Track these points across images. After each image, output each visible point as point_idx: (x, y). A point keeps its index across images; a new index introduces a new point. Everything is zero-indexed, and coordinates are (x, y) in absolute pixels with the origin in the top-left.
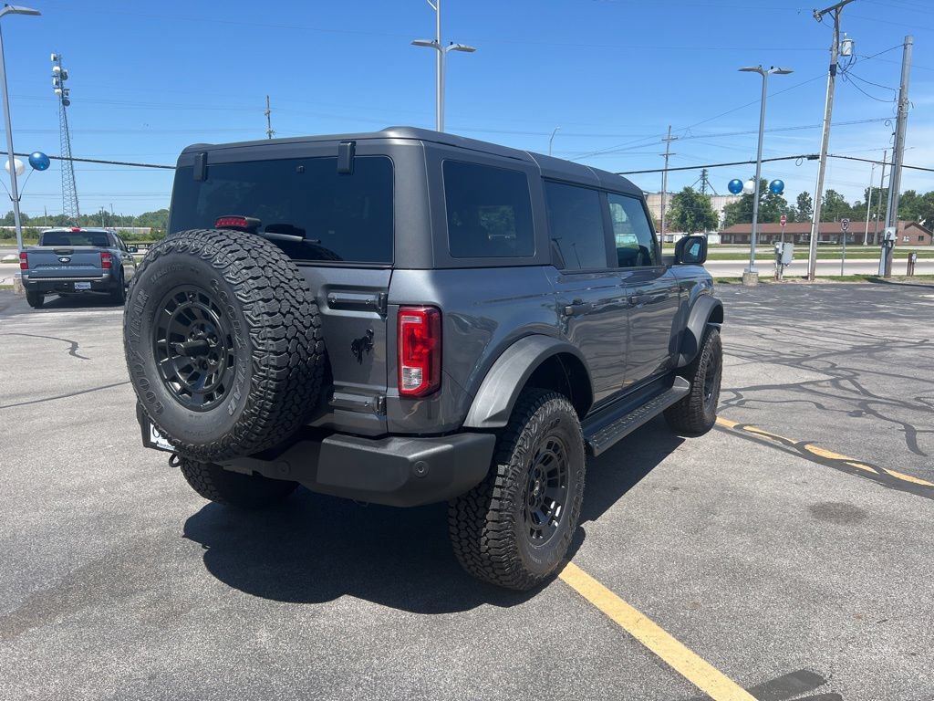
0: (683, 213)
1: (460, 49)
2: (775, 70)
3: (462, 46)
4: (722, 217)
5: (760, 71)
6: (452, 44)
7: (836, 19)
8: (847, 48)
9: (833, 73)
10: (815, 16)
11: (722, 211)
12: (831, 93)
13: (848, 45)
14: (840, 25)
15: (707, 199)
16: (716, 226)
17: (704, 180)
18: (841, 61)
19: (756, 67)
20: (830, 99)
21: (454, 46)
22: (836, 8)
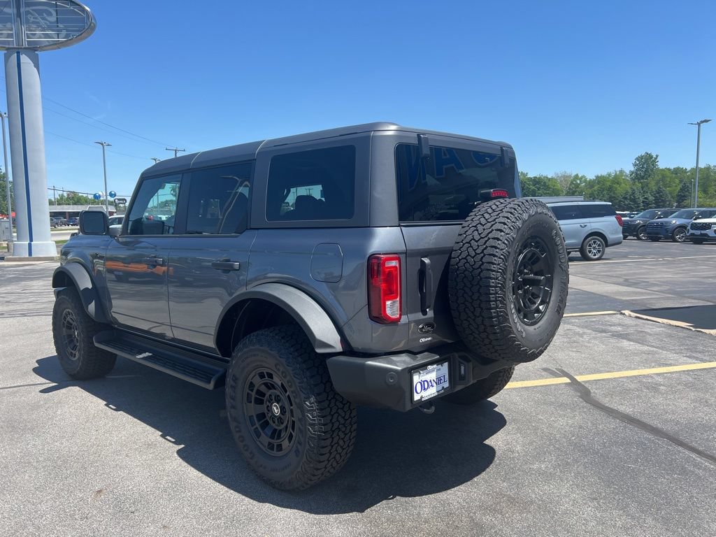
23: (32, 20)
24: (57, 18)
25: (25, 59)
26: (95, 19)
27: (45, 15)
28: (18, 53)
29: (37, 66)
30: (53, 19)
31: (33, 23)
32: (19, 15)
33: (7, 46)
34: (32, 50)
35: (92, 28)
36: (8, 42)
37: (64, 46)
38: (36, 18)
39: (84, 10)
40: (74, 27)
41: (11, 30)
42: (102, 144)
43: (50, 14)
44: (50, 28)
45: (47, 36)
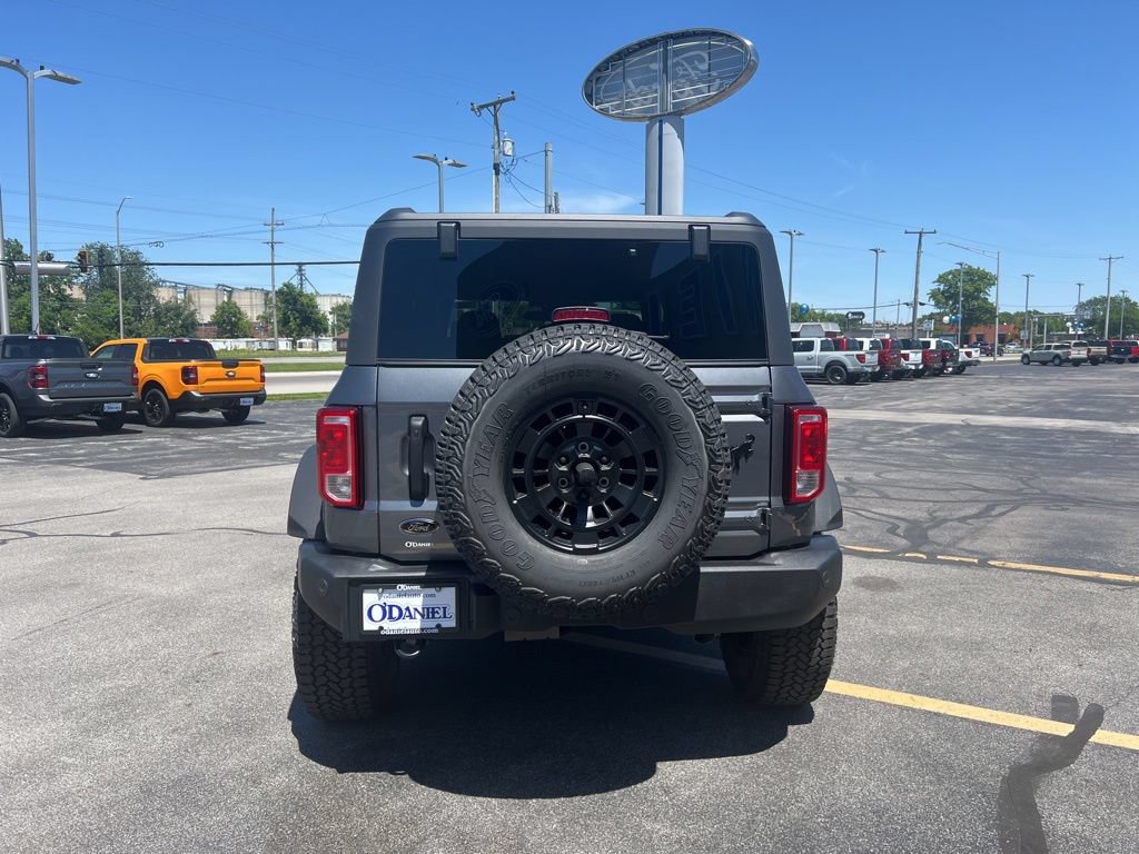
0: (285, 314)
1: (55, 77)
2: (450, 161)
3: (60, 74)
4: (331, 319)
5: (436, 161)
6: (42, 68)
7: (495, 116)
8: (508, 148)
9: (497, 173)
10: (473, 110)
11: (331, 313)
12: (497, 193)
13: (509, 145)
14: (499, 123)
15: (311, 298)
16: (326, 331)
17: (301, 275)
18: (502, 160)
19: (431, 156)
20: (496, 199)
21: (47, 72)
22: (494, 104)
23: (681, 73)
24: (709, 64)
25: (668, 128)
26: (756, 55)
27: (696, 62)
28: (661, 121)
29: (681, 136)
30: (704, 67)
31: (683, 76)
32: (665, 70)
33: (649, 115)
34: (677, 115)
35: (751, 68)
36: (653, 109)
37: (715, 102)
38: (686, 70)
39: (742, 45)
40: (730, 71)
41: (656, 92)
42: (790, 234)
43: (702, 60)
44: (701, 80)
45: (697, 91)
